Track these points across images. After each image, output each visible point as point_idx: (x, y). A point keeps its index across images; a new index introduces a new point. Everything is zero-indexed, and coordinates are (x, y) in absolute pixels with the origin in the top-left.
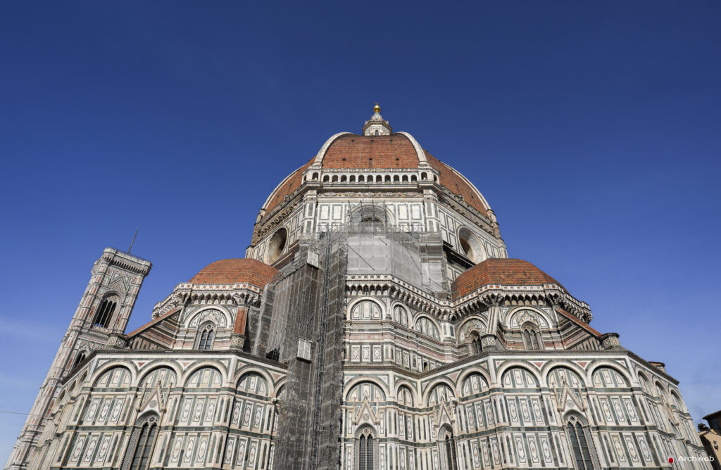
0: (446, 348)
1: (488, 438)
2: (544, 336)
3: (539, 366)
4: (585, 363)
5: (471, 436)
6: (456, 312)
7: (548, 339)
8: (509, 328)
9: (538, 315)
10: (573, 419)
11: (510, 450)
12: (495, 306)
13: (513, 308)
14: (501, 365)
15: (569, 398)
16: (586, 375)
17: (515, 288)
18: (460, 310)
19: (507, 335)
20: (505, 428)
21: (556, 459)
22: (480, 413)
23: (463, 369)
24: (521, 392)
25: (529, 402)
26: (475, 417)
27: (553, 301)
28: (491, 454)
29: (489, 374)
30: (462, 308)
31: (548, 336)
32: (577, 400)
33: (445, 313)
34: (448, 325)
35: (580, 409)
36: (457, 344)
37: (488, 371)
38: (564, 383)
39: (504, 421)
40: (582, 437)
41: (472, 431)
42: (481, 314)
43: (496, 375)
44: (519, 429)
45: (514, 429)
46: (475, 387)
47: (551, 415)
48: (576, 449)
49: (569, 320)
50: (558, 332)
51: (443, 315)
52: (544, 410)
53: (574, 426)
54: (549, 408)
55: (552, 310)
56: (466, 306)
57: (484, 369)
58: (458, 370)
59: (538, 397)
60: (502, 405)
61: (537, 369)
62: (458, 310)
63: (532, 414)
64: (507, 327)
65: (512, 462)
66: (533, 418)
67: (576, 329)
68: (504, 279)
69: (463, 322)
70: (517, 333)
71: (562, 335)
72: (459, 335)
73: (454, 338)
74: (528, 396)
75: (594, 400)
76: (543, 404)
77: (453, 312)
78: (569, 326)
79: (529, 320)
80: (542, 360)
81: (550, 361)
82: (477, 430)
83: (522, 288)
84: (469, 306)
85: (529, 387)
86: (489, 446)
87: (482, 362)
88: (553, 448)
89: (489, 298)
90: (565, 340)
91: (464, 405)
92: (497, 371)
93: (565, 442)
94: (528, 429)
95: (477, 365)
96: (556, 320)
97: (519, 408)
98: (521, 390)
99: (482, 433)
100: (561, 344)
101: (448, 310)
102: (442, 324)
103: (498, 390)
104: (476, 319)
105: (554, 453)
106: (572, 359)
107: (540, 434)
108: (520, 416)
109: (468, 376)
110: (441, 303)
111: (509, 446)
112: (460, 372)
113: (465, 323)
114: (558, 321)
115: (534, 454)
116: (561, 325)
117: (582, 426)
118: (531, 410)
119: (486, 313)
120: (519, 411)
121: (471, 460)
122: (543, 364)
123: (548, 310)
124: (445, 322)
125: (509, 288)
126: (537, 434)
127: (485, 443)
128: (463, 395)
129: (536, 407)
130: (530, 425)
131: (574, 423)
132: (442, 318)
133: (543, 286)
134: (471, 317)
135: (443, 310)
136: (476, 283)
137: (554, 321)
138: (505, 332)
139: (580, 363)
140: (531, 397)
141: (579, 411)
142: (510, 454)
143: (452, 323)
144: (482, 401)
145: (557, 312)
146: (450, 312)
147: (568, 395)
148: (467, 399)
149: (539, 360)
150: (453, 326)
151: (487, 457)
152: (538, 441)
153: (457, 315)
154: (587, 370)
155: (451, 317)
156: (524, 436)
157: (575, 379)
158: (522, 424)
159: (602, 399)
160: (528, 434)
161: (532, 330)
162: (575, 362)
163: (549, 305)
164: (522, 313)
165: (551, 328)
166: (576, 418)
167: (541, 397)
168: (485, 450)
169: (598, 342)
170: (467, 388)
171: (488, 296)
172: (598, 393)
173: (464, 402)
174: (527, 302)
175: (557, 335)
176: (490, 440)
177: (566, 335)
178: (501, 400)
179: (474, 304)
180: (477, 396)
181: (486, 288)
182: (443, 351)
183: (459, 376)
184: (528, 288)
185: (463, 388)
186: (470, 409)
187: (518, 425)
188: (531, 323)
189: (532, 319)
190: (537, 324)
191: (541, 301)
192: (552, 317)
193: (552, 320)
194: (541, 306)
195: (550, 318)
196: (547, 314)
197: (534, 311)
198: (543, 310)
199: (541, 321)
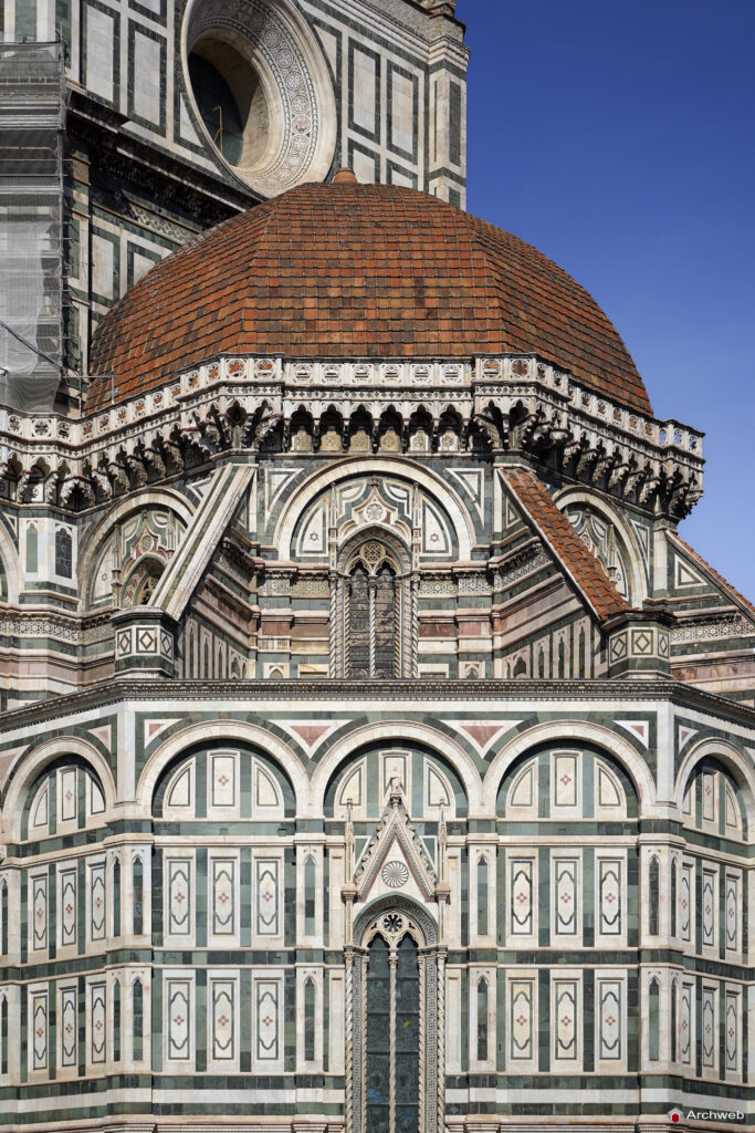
0: (30, 631)
1: (82, 980)
2: (430, 591)
3: (310, 741)
4: (494, 730)
5: (33, 972)
6: (87, 469)
7: (438, 604)
8: (284, 558)
9: (422, 497)
10: (393, 923)
11: (138, 1024)
12: (242, 457)
13: (317, 467)
14: (164, 736)
15: (395, 853)
16: (482, 776)
17: (347, 374)
18: (104, 462)
19: (272, 587)
20: (134, 955)
21: (291, 1050)
22: (70, 898)
23: (35, 743)
24: (224, 831)
25: (246, 868)
26: (53, 911)
27: (504, 436)
28: (82, 1031)
29: (114, 769)
30: (112, 454)
31: (444, 591)
32: (420, 864)
33: (40, 471)
34: (47, 528)
35: (424, 891)
36: (80, 611)
37: (111, 757)
38: (396, 801)
39: (138, 929)
40: (409, 983)
41: (37, 957)
42: (182, 489)
43: (138, 772)
44: (187, 957)
45: (169, 957)
46: (67, 808)
47: (310, 912)
48: (377, 1019)
49: (534, 532)
50: (488, 575)
51: (33, 481)
52: (290, 894)
53: (393, 945)
54: (310, 890)
55: (489, 477)
56: (130, 447)
57: (100, 746)
58: (17, 744)
59: (280, 852)
60: (138, 880)
61: (299, 751)
62: (95, 461)
63: (246, 908)
64: (274, 553)
65: (138, 1056)
66: (246, 923)
67: (546, 572)
68: (311, 324)
69: (114, 517)
70: (314, 578)
71: (498, 589)
72: (93, 572)
73: (71, 583)
74: (246, 849)
75: (482, 863)
76: (291, 876)
77: (75, 468)
78: (528, 555)
79: (379, 522)
80: (329, 715)
81: (361, 721)
82: (53, 954)
83: (377, 375)
84: (140, 448)
85: (258, 815)
86: (82, 1008)
87: (98, 723)
88: (291, 1015)
89: (219, 425)
90: (505, 614)
91: (23, 870)
92: (142, 757)
93: (341, 998)
94: (217, 958)
95: (81, 731)
96: (490, 524)
97: (201, 886)
98: (224, 827)
99: (68, 966)
100: (485, 629)
101: (53, 463)
102: (24, 524)
103: (136, 826)
104: (164, 508)
105: (291, 1031)
106: (446, 715)
107: (258, 971)
108: (201, 916)
109: (49, 767)
110: (27, 429)
111: (138, 1010)
112: (23, 749)
113: (121, 521)
114: (498, 528)
115: (223, 1035)
116: (504, 548)
117: (422, 946)
118: (246, 896)
119: (204, 488)
120: (201, 900)
121: (24, 1046)
122: (329, 733)
123: (472, 481)
124: (37, 513)
125: (318, 374)
126: (246, 973)
127: (70, 996)
128: (24, 834)
129: (267, 885)
130: (232, 944)
131: (393, 938)
132: (27, 496)
133: (473, 364)
134: (145, 499)
135: (27, 463)
136: (191, 336)
137: (482, 529)
138: (263, 576)
139: (475, 732)
140: (255, 852)
141: (420, 899)
142: (138, 1033)
143: (71, 520)
144: (81, 859)
145: (506, 491)
146: (63, 469)
147: (396, 844)
148: (35, 848)
149: (316, 715)
150: (74, 532)
151: (70, 1040)
152: (246, 993)
153: (94, 483)
154: (491, 756)
155: (65, 492)
156: (201, 977)
157: (437, 785)
158: (202, 940)
159: (517, 860)
160: (214, 972)
161: (386, 565)
162: (454, 724)
163: (484, 455)
164: (354, 491)
165: (465, 557)
166: (406, 921)
167: (291, 853)
168: (69, 1017)
169: (598, 639)
170: (39, 811)
171: (214, 412)
172: (504, 839)
173: (23, 861)
174: (390, 442)
175: (483, 589)
176: (88, 988)
177: (511, 591)
178: (138, 862)
179: (158, 441)
180: (68, 841)
181: (214, 373)
182: (15, 642)
183: (16, 767)
184: (406, 375)
185: (27, 808)
186: (41, 884)
187: (189, 943)
188: (387, 533)
189: (395, 516)
190: (408, 539)
191: (451, 435)
192: (481, 511)
193: (477, 523)
194: (448, 459)
195: (473, 512)
196: (464, 496)
197: (410, 481)
198: (450, 479)
199: (432, 526)
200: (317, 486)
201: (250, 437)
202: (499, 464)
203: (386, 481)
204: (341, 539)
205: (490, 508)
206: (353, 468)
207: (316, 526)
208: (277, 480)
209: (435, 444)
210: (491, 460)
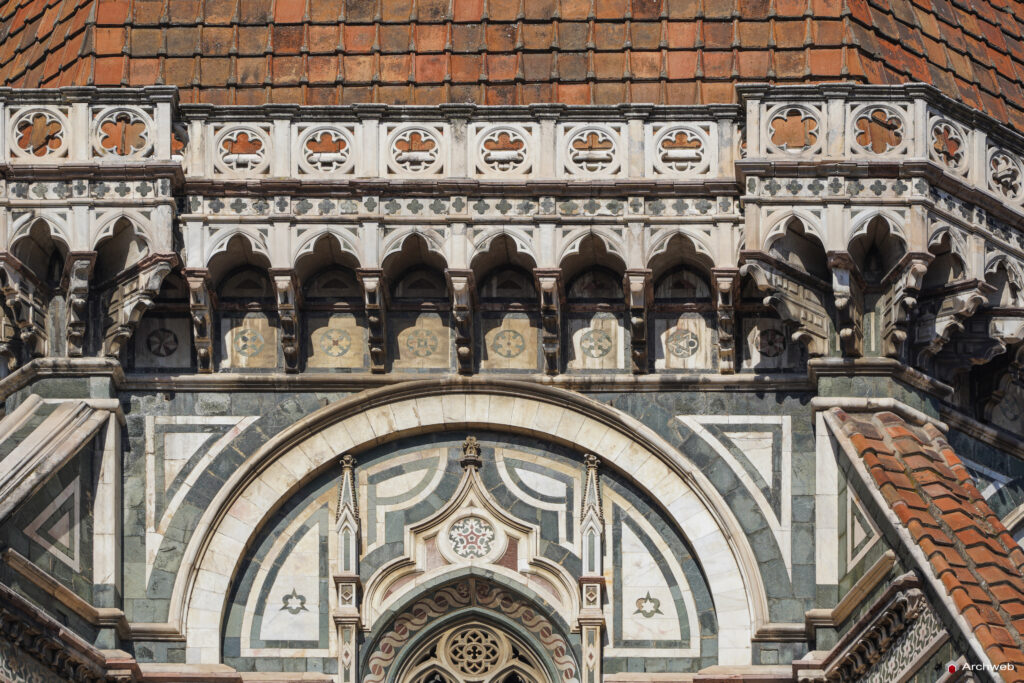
8: (204, 656)
9: (612, 496)
12: (71, 380)
13: (296, 412)
55: (804, 437)
64: (173, 644)
79: (485, 563)
96: (807, 563)
123: (756, 450)
137: (783, 578)
163: (791, 378)
164: (410, 480)
165: (735, 655)
174: (513, 343)
188: (511, 595)
189: (529, 548)
190: (569, 611)
191: (694, 325)
192: (783, 534)
193: (769, 563)
194: (683, 387)
195: (758, 534)
196: (733, 492)
197: (573, 452)
198: (690, 445)
199: (640, 574)
200: (298, 465)
201: (91, 324)
202: (830, 399)
203: (502, 453)
204: (374, 610)
205: (805, 525)
206: (405, 416)
207: (300, 572)
208: (182, 447)
209: (644, 351)
210: (808, 392)
